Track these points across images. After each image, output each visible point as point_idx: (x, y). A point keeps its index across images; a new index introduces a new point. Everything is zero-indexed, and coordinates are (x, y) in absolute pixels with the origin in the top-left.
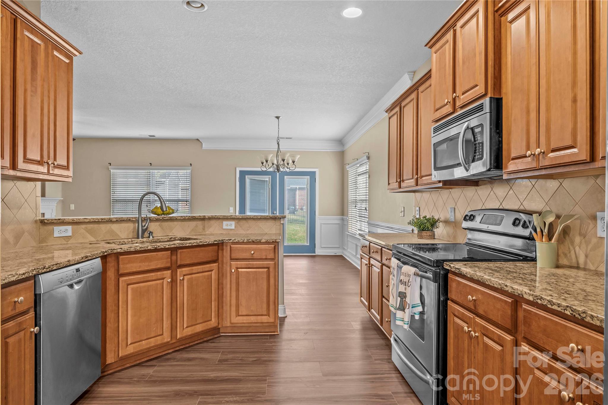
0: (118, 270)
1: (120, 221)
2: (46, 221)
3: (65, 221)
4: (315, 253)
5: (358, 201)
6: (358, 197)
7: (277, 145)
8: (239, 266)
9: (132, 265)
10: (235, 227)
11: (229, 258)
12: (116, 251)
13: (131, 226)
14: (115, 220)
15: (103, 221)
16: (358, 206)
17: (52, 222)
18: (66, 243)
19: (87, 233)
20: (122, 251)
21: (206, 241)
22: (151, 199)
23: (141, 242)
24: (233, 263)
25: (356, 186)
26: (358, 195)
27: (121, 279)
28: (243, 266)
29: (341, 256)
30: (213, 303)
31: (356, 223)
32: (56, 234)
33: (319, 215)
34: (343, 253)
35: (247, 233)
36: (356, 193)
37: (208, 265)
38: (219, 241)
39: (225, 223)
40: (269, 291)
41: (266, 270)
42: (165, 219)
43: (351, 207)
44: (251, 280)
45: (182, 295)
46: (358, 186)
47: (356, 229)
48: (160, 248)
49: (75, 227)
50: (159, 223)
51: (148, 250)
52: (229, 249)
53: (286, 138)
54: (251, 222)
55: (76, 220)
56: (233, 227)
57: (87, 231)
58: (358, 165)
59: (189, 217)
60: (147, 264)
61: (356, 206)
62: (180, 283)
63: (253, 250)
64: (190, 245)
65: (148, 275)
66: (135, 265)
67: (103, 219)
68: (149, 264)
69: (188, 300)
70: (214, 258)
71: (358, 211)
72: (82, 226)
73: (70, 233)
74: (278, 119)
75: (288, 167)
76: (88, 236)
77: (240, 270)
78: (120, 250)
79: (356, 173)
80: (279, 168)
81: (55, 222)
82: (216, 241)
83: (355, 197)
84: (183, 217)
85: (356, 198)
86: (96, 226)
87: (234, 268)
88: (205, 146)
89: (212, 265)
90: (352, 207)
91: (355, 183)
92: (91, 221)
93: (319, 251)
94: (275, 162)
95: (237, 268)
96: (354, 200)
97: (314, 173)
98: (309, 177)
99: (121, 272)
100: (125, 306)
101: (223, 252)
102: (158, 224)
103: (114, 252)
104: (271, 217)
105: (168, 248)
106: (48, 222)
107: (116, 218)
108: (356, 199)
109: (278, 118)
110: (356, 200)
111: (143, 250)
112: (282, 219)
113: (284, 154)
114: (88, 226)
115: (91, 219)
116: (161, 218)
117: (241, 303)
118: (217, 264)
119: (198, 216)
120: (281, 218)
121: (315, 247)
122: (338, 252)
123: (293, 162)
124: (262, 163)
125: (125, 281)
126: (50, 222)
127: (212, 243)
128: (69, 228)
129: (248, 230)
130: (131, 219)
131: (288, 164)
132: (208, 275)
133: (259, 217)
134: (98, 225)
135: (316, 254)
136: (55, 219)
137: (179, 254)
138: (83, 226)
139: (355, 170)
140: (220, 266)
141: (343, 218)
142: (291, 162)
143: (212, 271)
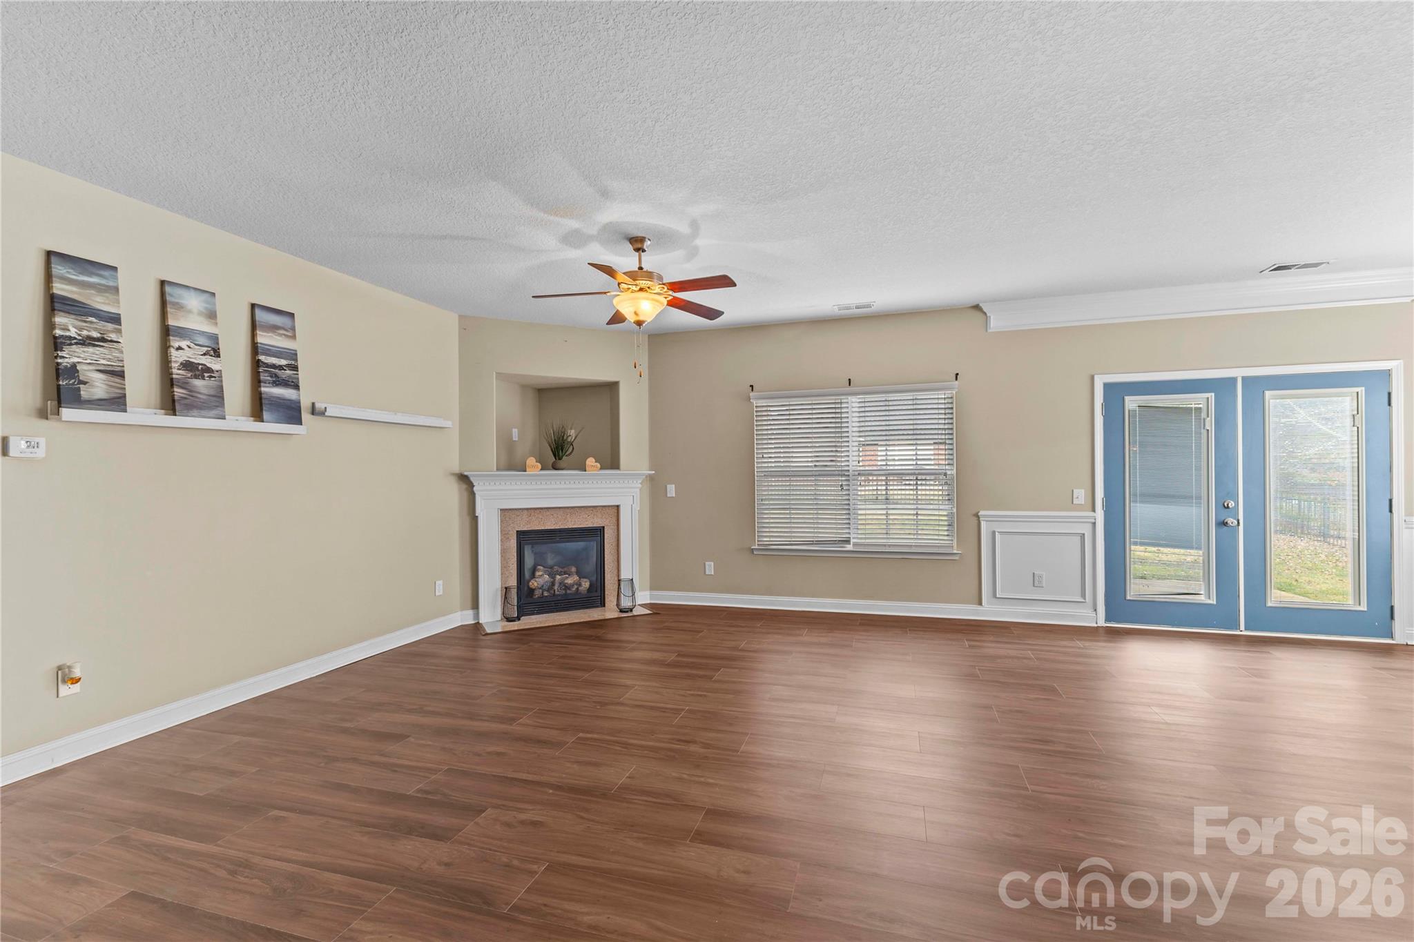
4: (1392, 638)
22: (851, 468)
33: (1406, 515)
88: (995, 323)
93: (1407, 633)
97: (1385, 375)
98: (1361, 390)
121: (1393, 619)
135: (1399, 640)
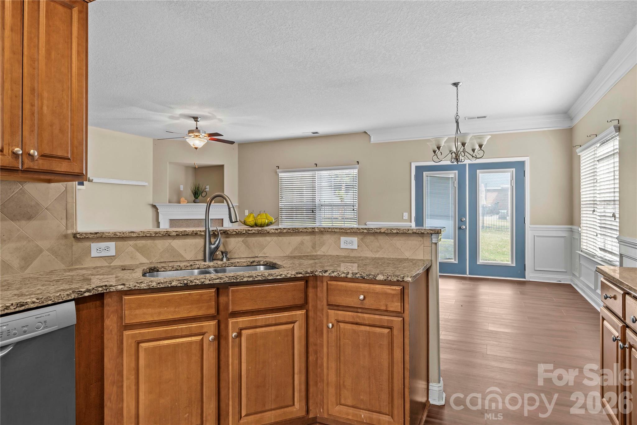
0: (121, 318)
1: (183, 235)
2: (78, 236)
3: (104, 236)
4: (525, 278)
5: (598, 203)
6: (598, 196)
7: (456, 124)
8: (340, 319)
9: (145, 310)
10: (358, 246)
11: (325, 303)
12: (114, 288)
13: (199, 242)
14: (174, 234)
15: (157, 235)
16: (598, 211)
17: (87, 236)
18: (108, 265)
19: (137, 252)
20: (126, 289)
21: (281, 273)
22: (317, 203)
23: (205, 267)
24: (331, 312)
25: (594, 179)
26: (598, 192)
27: (126, 333)
28: (347, 320)
29: (569, 286)
30: (296, 377)
31: (595, 237)
32: (94, 254)
33: (530, 224)
34: (572, 281)
35: (377, 256)
36: (594, 190)
37: (286, 314)
38: (307, 273)
39: (343, 239)
40: (392, 370)
41: (386, 331)
42: (250, 232)
43: (585, 212)
44: (361, 346)
45: (236, 362)
46: (598, 178)
47: (595, 248)
48: (194, 284)
49: (120, 243)
50: (243, 239)
51: (172, 287)
52: (325, 288)
53: (478, 118)
54: (382, 240)
55: (119, 234)
56: (355, 247)
57: (137, 250)
58: (598, 145)
59: (289, 229)
60: (172, 309)
61: (594, 211)
62: (233, 342)
63: (363, 293)
64: (251, 279)
65: (175, 327)
66: (150, 310)
67: (157, 233)
68: (177, 310)
69: (248, 370)
70: (300, 302)
71: (599, 218)
72: (129, 242)
73: (112, 252)
74: (457, 86)
75: (474, 155)
76: (138, 255)
77: (342, 325)
78: (122, 286)
79: (594, 158)
80: (459, 156)
81: (90, 237)
82: (301, 273)
83: (592, 195)
84: (279, 230)
85: (594, 197)
86: (149, 242)
87: (333, 320)
88: (373, 139)
89: (294, 313)
90: (587, 212)
91: (593, 174)
92: (141, 236)
93: (530, 276)
94: (454, 150)
95: (338, 322)
96: (590, 200)
97: (523, 163)
98: (514, 170)
99: (127, 321)
100: (133, 377)
101: (317, 291)
102: (240, 239)
103: (111, 290)
104: (414, 231)
105: (209, 284)
106: (81, 237)
107: (176, 231)
108: (595, 199)
109: (456, 84)
110: (594, 201)
111: (162, 288)
112: (434, 236)
113: (465, 135)
114: (139, 242)
115: (140, 233)
116: (244, 232)
117: (344, 382)
118: (303, 312)
119: (303, 229)
120: (432, 234)
121: (525, 270)
122: (565, 279)
123: (481, 146)
124: (434, 152)
125: (133, 336)
126: (83, 237)
127: (292, 276)
128: (112, 245)
129: (378, 251)
130: (198, 232)
131: (473, 150)
132: (286, 330)
133: (395, 231)
134: (152, 241)
135: (527, 279)
136: (91, 233)
137: (230, 294)
138: (131, 243)
139: (593, 153)
140: (311, 314)
141: (571, 228)
142: (477, 147)
143: (294, 322)
